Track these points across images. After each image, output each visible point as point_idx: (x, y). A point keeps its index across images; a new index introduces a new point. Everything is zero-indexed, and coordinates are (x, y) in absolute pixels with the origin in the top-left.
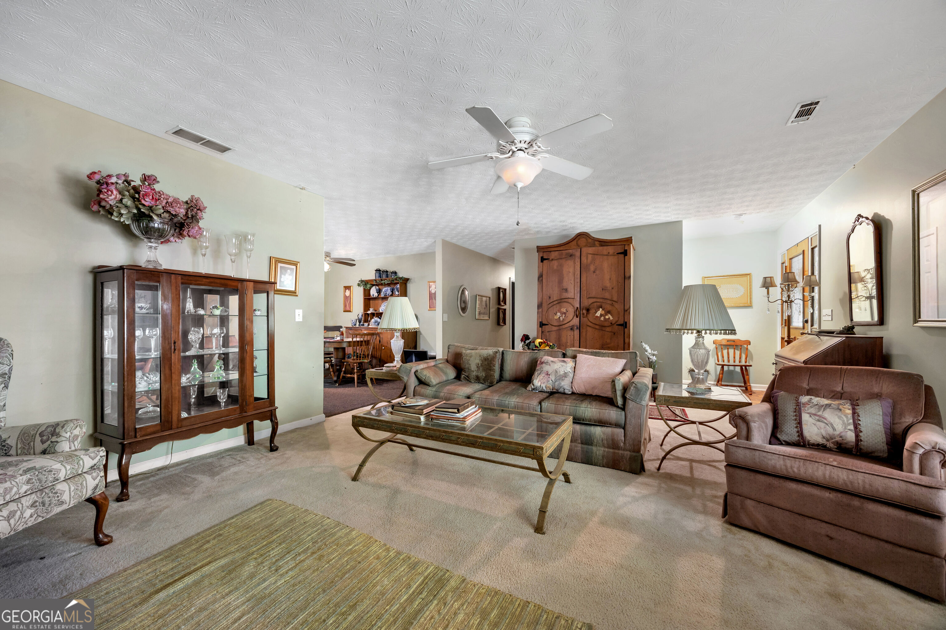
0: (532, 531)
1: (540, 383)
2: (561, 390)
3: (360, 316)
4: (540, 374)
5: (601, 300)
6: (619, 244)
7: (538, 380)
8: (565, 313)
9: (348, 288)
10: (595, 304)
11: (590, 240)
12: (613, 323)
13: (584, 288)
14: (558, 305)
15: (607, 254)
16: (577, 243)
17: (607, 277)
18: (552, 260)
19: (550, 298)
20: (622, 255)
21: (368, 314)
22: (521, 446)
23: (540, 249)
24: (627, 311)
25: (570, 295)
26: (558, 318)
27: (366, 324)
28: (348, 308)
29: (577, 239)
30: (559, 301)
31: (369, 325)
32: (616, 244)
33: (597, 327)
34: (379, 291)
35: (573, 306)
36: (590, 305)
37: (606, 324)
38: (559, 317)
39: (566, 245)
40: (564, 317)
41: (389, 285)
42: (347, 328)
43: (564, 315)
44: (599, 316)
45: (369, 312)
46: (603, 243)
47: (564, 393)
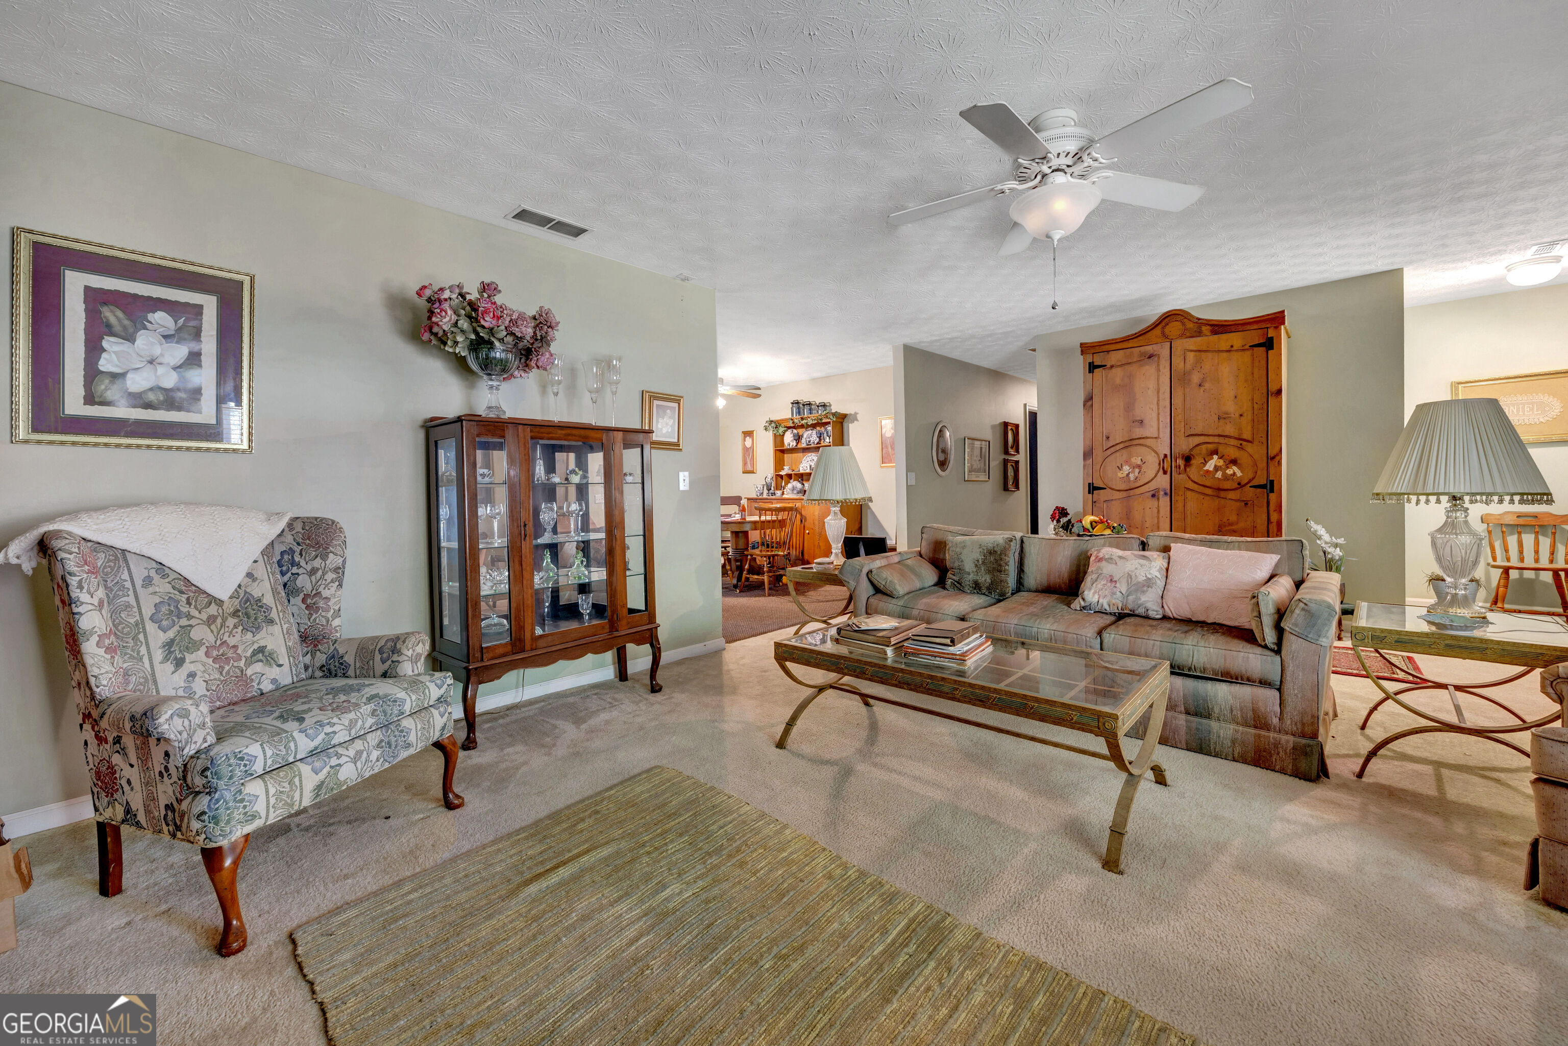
0: (1097, 865)
1: (1096, 597)
2: (1141, 611)
3: (768, 480)
4: (1096, 580)
5: (1216, 440)
6: (1255, 327)
7: (1092, 591)
8: (1139, 467)
9: (748, 434)
10: (1204, 446)
11: (1190, 325)
12: (1243, 483)
13: (1180, 417)
14: (1124, 451)
15: (1228, 348)
16: (1163, 333)
17: (1229, 392)
18: (1112, 367)
19: (1108, 438)
20: (1262, 350)
21: (781, 477)
22: (1073, 710)
23: (1085, 348)
24: (1274, 459)
25: (1150, 430)
26: (1125, 475)
27: (779, 493)
28: (749, 468)
29: (1163, 324)
30: (1127, 444)
31: (783, 494)
32: (1249, 327)
33: (1208, 491)
34: (798, 438)
35: (1156, 452)
36: (1191, 450)
37: (1227, 485)
38: (1128, 475)
39: (1141, 338)
40: (1136, 474)
41: (814, 426)
42: (748, 499)
43: (1137, 470)
44: (1211, 469)
45: (783, 473)
46: (1219, 328)
47: (1147, 617)
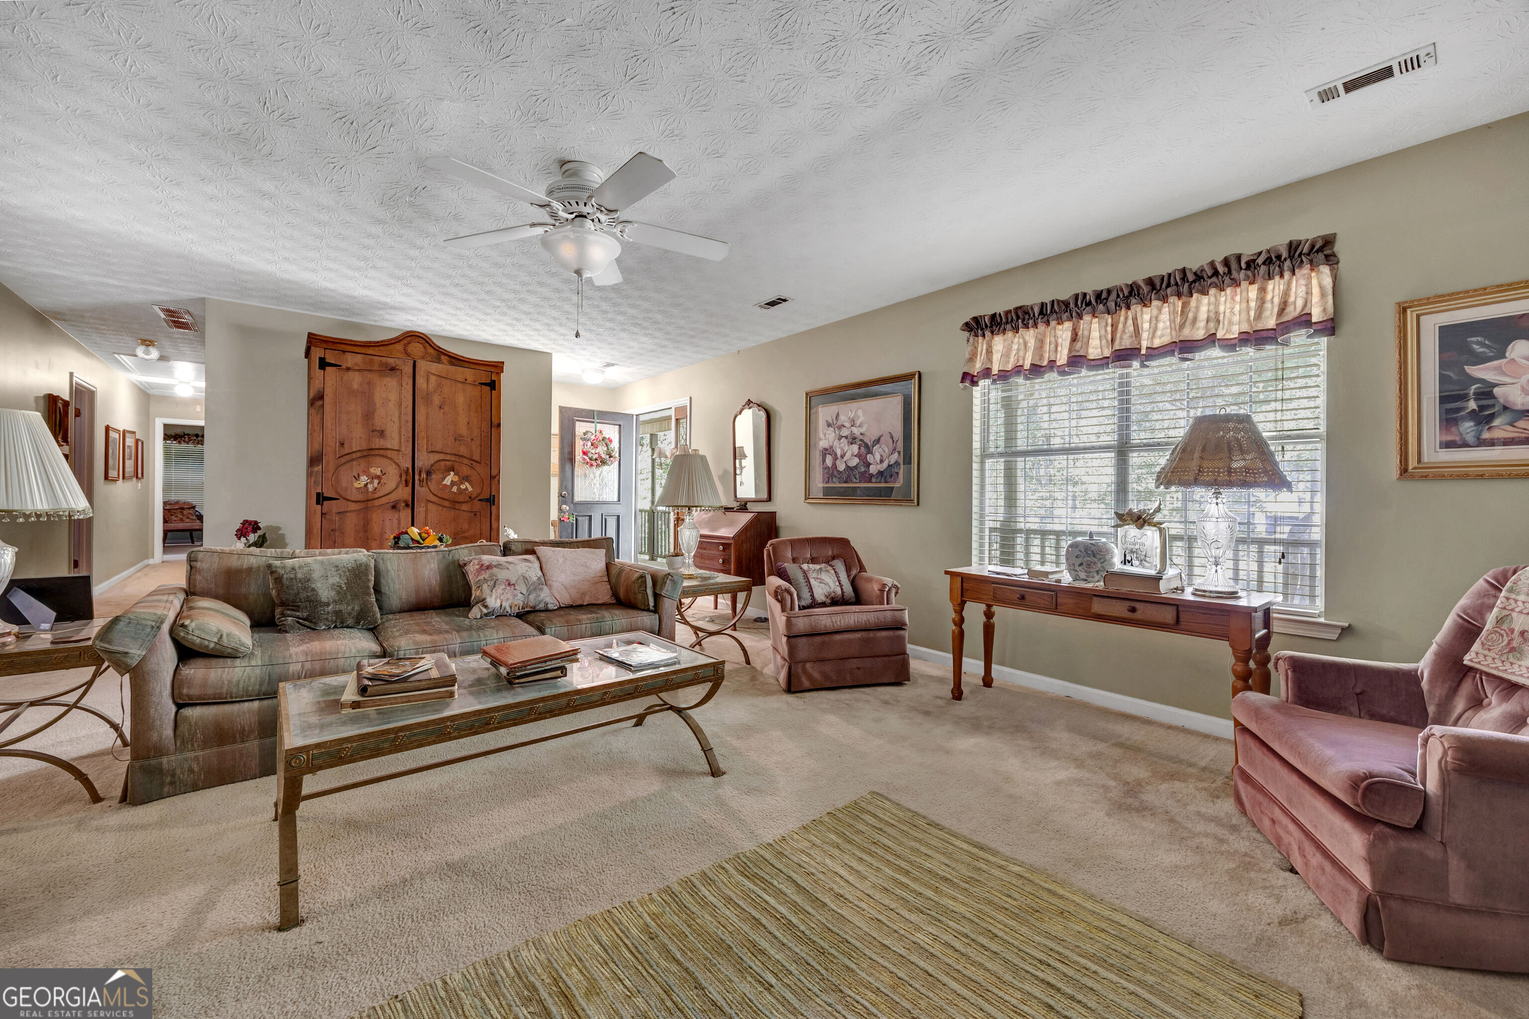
5: (453, 458)
6: (483, 368)
8: (378, 477)
10: (443, 463)
11: (431, 351)
12: (473, 497)
13: (423, 434)
14: (362, 461)
15: (463, 380)
16: (405, 350)
17: (463, 419)
18: (348, 369)
19: (342, 444)
20: (488, 388)
23: (313, 340)
24: (494, 478)
25: (392, 442)
26: (362, 485)
29: (405, 341)
30: (365, 453)
32: (477, 367)
33: (446, 504)
35: (397, 465)
36: (432, 465)
37: (461, 499)
38: (366, 485)
39: (381, 348)
40: (376, 485)
43: (376, 481)
44: (448, 484)
46: (456, 360)
